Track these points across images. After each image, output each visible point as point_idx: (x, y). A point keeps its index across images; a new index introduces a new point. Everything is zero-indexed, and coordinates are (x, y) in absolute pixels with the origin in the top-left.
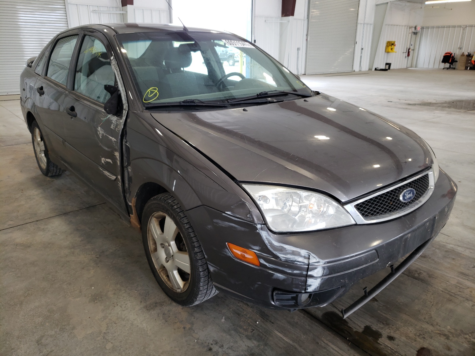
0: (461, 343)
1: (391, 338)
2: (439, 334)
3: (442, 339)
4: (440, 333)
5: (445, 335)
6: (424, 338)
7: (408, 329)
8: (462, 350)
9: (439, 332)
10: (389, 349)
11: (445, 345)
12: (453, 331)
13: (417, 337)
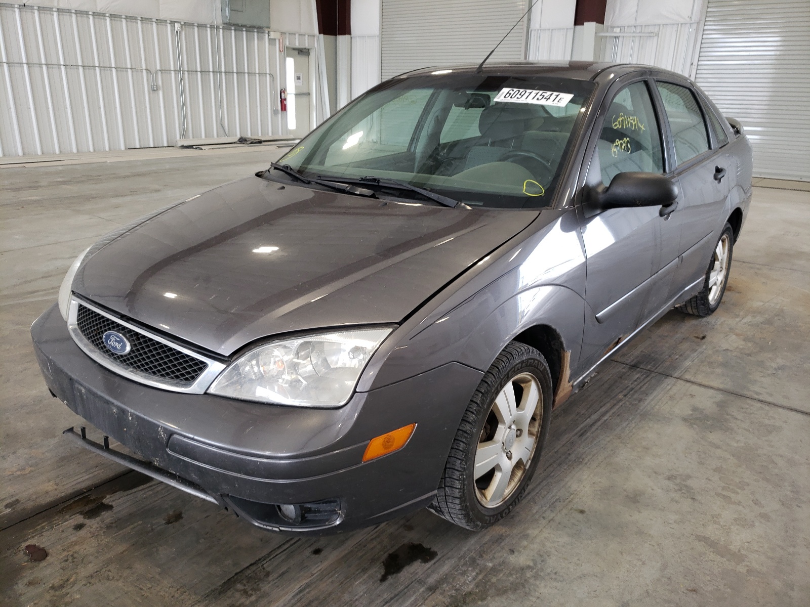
0: (36, 602)
1: (79, 527)
2: (68, 580)
3: (56, 582)
4: (69, 582)
5: (62, 587)
6: (66, 560)
7: (91, 547)
8: (22, 599)
9: (71, 580)
10: (60, 523)
11: (41, 580)
12: (67, 599)
13: (71, 553)
